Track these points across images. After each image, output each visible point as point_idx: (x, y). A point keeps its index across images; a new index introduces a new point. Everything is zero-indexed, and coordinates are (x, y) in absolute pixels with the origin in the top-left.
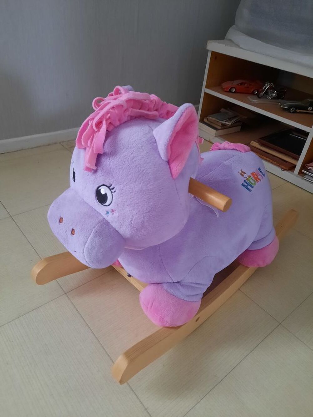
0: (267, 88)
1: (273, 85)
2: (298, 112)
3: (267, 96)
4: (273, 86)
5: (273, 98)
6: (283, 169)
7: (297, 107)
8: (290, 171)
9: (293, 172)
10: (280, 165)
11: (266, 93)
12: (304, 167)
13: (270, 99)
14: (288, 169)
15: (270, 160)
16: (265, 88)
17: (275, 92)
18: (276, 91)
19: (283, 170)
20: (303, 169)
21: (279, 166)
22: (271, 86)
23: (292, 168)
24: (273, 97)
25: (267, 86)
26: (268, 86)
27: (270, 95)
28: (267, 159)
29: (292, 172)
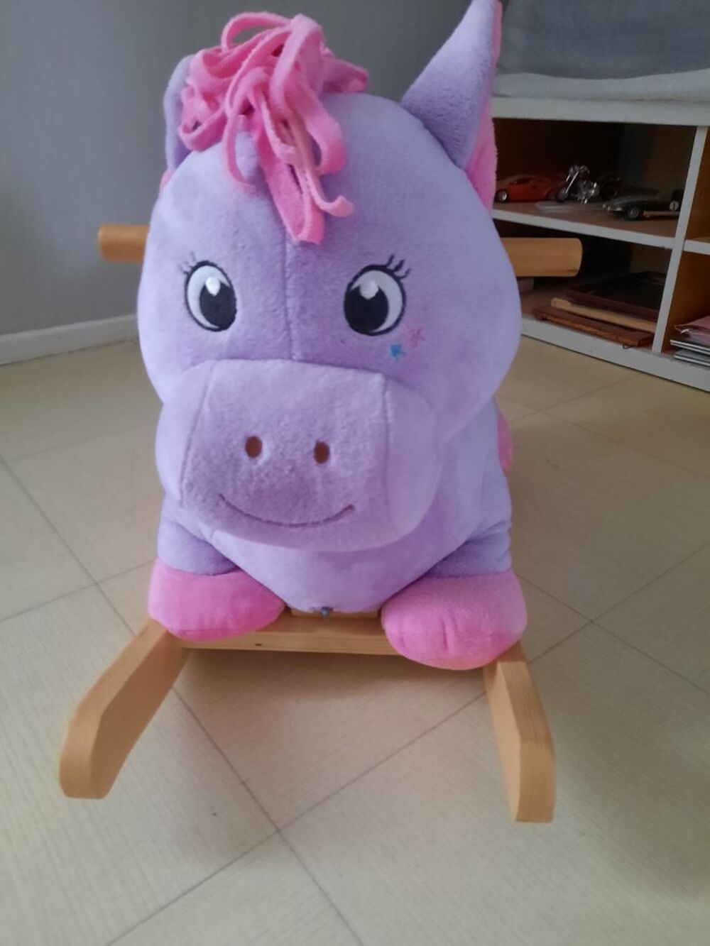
0: (574, 177)
1: (586, 169)
2: (648, 216)
3: (577, 195)
4: (586, 172)
5: (591, 200)
6: (627, 345)
7: (643, 206)
8: (642, 348)
9: (651, 348)
10: (620, 338)
11: (575, 189)
12: (671, 332)
13: (586, 202)
14: (637, 344)
15: (595, 330)
16: (571, 179)
17: (595, 185)
18: (598, 184)
19: (626, 347)
20: (670, 339)
21: (616, 341)
22: (582, 171)
23: (645, 341)
24: (592, 197)
25: (574, 174)
26: (577, 174)
27: (584, 193)
28: (590, 329)
29: (648, 350)
